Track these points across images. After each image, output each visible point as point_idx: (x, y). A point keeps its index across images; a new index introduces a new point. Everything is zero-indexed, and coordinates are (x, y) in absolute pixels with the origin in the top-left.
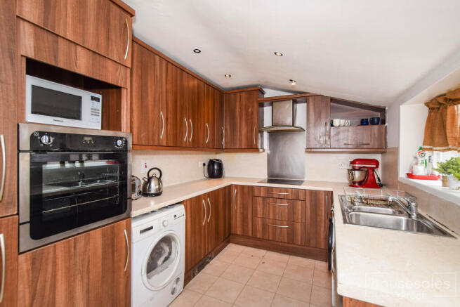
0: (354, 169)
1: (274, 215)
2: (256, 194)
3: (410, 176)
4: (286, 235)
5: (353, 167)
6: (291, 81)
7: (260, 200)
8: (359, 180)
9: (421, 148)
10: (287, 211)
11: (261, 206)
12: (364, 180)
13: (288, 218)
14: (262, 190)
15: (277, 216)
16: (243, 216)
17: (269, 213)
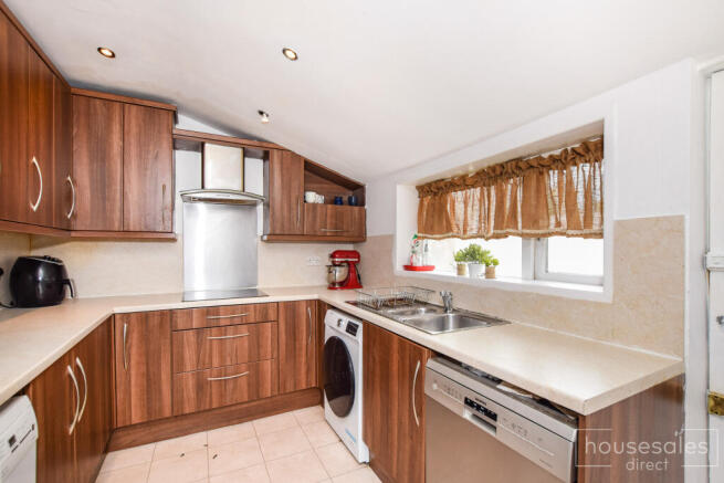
0: (334, 265)
1: (222, 358)
2: (180, 327)
3: (409, 268)
4: (245, 388)
5: (333, 262)
6: (261, 113)
7: (190, 337)
8: (342, 280)
9: (416, 236)
10: (246, 344)
11: (193, 347)
12: (346, 280)
13: (250, 356)
14: (195, 315)
15: (228, 359)
16: (148, 380)
17: (211, 357)
